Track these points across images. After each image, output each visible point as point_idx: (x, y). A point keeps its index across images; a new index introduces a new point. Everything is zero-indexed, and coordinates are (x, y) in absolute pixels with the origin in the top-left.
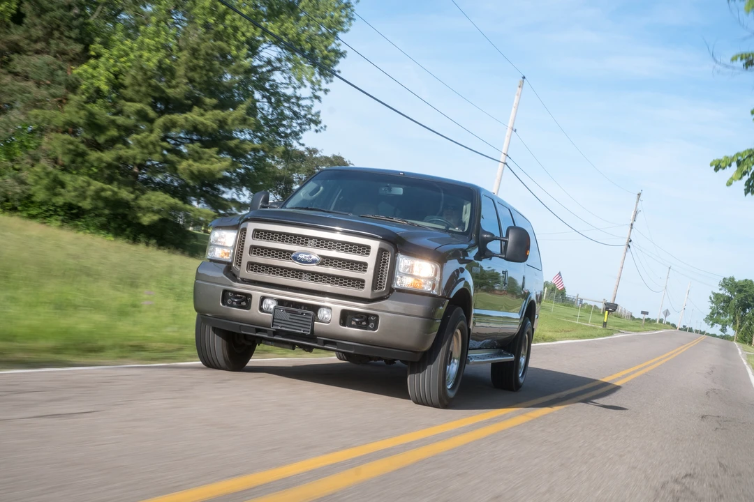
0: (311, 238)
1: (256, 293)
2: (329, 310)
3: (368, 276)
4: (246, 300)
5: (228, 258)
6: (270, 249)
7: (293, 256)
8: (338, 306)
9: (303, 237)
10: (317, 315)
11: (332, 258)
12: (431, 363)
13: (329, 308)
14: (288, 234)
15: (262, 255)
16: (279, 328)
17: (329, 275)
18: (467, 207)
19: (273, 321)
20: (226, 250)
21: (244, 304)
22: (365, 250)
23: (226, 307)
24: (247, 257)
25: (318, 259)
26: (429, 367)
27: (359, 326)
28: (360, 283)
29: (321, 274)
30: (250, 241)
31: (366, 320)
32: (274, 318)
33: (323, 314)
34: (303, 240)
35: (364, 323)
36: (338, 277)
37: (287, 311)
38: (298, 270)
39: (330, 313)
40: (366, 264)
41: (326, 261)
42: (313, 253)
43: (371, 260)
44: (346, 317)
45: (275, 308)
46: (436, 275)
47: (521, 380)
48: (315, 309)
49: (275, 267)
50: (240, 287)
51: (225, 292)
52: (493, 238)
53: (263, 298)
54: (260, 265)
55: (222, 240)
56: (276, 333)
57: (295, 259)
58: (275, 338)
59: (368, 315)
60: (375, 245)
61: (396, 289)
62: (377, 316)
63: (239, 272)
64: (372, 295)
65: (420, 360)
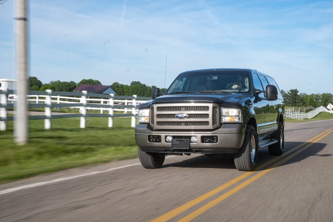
0: (182, 107)
1: (163, 135)
2: (196, 137)
3: (210, 119)
4: (158, 138)
5: (147, 121)
6: (165, 115)
7: (176, 116)
8: (199, 135)
9: (179, 107)
10: (190, 140)
11: (193, 114)
12: (243, 152)
13: (196, 136)
14: (172, 107)
15: (162, 118)
16: (175, 148)
17: (193, 122)
18: (247, 80)
19: (172, 146)
20: (146, 118)
21: (158, 140)
22: (207, 108)
23: (150, 142)
24: (156, 120)
25: (187, 116)
26: (243, 154)
27: (209, 142)
28: (207, 123)
29: (189, 122)
30: (156, 112)
31: (212, 139)
32: (172, 145)
33: (193, 139)
34: (179, 108)
35: (212, 140)
36: (197, 122)
37: (177, 140)
38: (179, 122)
39: (196, 139)
40: (208, 115)
41: (191, 116)
42: (184, 113)
43: (210, 112)
44: (203, 139)
45: (172, 140)
46: (239, 114)
47: (282, 150)
48: (190, 137)
49: (169, 122)
50: (155, 133)
51: (149, 136)
52: (260, 92)
53: (166, 136)
54: (162, 122)
55: (143, 114)
56: (174, 150)
57: (177, 117)
58: (174, 152)
59: (213, 136)
60: (211, 105)
61: (223, 123)
62: (217, 136)
63: (153, 127)
64: (213, 127)
65: (239, 152)
